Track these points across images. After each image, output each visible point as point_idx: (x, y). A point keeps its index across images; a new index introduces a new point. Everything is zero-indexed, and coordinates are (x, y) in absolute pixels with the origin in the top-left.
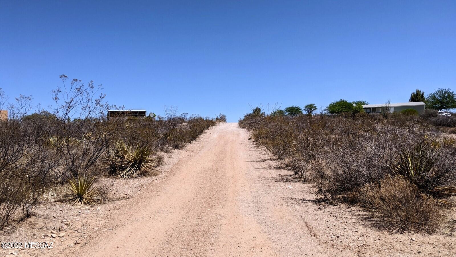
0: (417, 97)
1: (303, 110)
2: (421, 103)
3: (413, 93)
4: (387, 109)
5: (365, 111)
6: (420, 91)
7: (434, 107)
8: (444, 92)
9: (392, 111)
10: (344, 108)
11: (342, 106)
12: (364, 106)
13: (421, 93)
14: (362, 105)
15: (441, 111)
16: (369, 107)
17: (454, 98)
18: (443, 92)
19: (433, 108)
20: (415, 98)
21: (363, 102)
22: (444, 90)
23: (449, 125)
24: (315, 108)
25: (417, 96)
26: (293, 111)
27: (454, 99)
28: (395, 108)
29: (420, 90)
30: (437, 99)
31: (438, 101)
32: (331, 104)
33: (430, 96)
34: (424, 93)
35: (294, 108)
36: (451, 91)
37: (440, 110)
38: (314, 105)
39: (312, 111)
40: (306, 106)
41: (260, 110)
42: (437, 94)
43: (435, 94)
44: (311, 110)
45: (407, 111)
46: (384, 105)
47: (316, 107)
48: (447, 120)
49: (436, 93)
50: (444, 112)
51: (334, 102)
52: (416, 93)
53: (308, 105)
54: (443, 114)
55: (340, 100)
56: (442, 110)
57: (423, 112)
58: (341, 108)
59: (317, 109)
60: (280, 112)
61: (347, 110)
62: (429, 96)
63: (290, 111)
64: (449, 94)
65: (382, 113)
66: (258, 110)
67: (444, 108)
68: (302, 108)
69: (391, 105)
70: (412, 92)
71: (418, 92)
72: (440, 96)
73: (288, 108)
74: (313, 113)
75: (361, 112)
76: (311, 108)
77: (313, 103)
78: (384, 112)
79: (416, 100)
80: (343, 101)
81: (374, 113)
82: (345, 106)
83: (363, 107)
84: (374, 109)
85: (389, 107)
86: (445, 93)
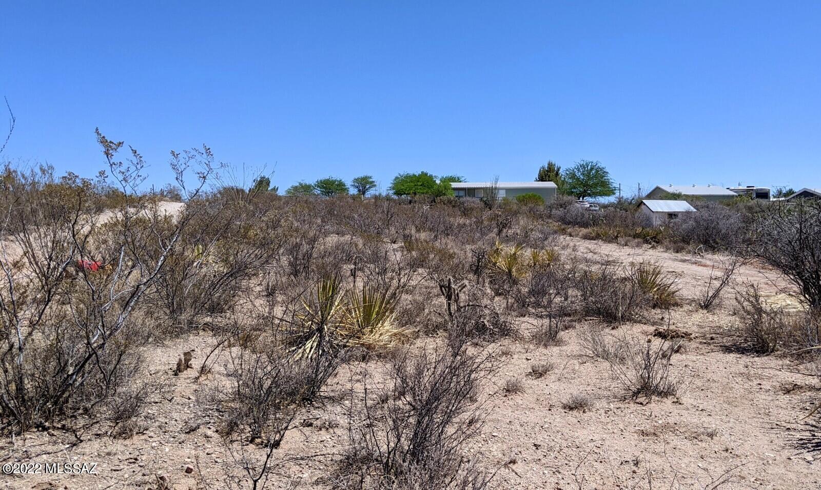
0: (547, 174)
1: (349, 187)
2: (551, 185)
3: (543, 168)
4: (492, 192)
5: (455, 194)
6: (555, 165)
7: (572, 192)
8: (589, 167)
9: (501, 195)
10: (419, 187)
11: (416, 183)
12: (454, 185)
13: (556, 169)
14: (451, 183)
15: (583, 199)
16: (462, 187)
17: (606, 178)
18: (587, 167)
19: (571, 193)
20: (546, 176)
21: (458, 178)
22: (590, 164)
23: (585, 225)
24: (372, 184)
25: (549, 173)
26: (330, 187)
27: (605, 179)
28: (508, 190)
29: (553, 163)
30: (578, 179)
31: (580, 183)
32: (397, 178)
33: (567, 172)
34: (560, 168)
35: (333, 182)
36: (601, 165)
37: (581, 198)
38: (370, 178)
39: (367, 189)
40: (356, 180)
41: (268, 183)
42: (579, 170)
43: (575, 170)
44: (365, 187)
45: (527, 197)
46: (488, 185)
47: (373, 182)
48: (583, 215)
49: (577, 167)
50: (587, 202)
51: (402, 174)
52: (548, 168)
53: (358, 178)
54: (585, 205)
55: (421, 173)
56: (585, 198)
57: (552, 200)
58: (415, 185)
59: (375, 186)
60: (306, 188)
61: (425, 190)
62: (565, 172)
63: (324, 188)
64: (597, 171)
65: (485, 199)
66: (263, 183)
67: (589, 195)
68: (348, 182)
69: (500, 184)
70: (541, 166)
71: (551, 166)
72: (583, 174)
73: (321, 181)
74: (369, 194)
75: (452, 196)
76: (364, 184)
77: (369, 175)
78: (488, 197)
79: (547, 180)
80: (426, 174)
81: (468, 198)
82: (421, 183)
83: (453, 187)
84: (471, 192)
85: (496, 188)
86: (592, 169)
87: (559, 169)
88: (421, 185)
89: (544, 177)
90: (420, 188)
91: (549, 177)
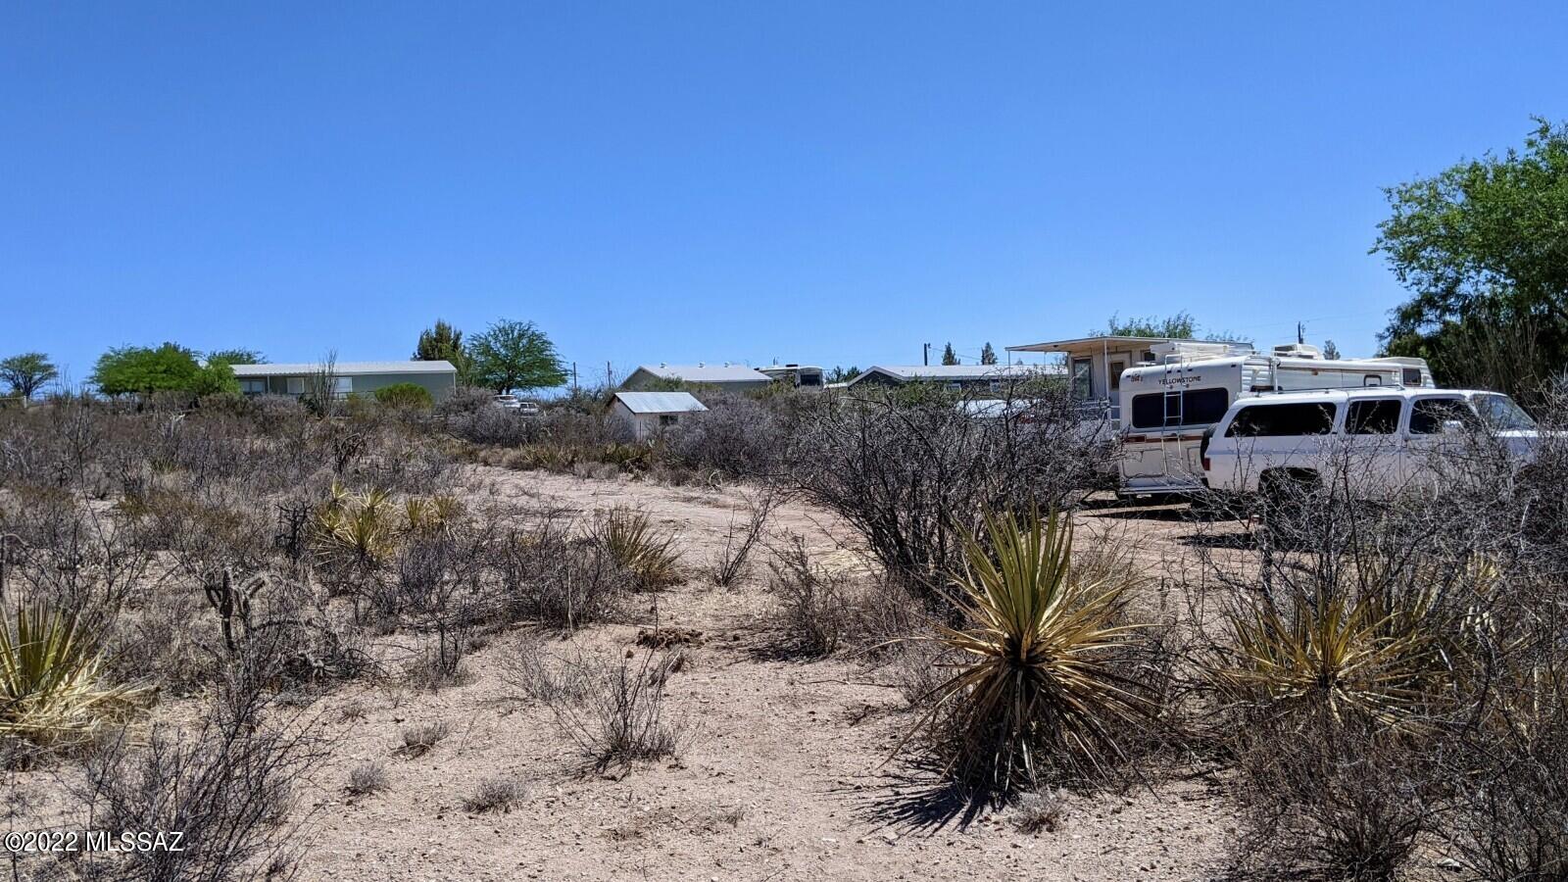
0: (436, 345)
2: (445, 366)
3: (427, 333)
4: (324, 383)
5: (242, 388)
6: (450, 328)
7: (487, 380)
8: (516, 334)
9: (344, 388)
10: (160, 376)
11: (151, 368)
12: (240, 370)
13: (452, 336)
14: (234, 366)
15: (508, 392)
16: (258, 373)
17: (548, 353)
18: (512, 332)
19: (483, 383)
20: (433, 350)
21: (248, 355)
22: (518, 327)
23: (514, 442)
24: (48, 372)
25: (439, 344)
27: (547, 355)
28: (357, 379)
29: (447, 325)
30: (496, 356)
31: (499, 362)
32: (106, 357)
33: (475, 342)
34: (461, 334)
36: (538, 329)
37: (504, 392)
38: (44, 357)
39: (35, 383)
40: (8, 364)
42: (496, 338)
43: (490, 338)
44: (31, 378)
45: (396, 391)
46: (315, 368)
47: (50, 366)
48: (508, 424)
49: (492, 333)
50: (515, 398)
51: (117, 348)
52: (437, 333)
53: (13, 360)
54: (511, 404)
55: (163, 346)
56: (511, 391)
57: (448, 395)
58: (151, 372)
59: (55, 374)
61: (175, 382)
62: (470, 342)
64: (531, 341)
65: (308, 397)
67: (519, 385)
69: (341, 367)
70: (423, 330)
71: (442, 330)
72: (505, 346)
74: (40, 393)
75: (237, 392)
76: (28, 371)
77: (39, 351)
78: (315, 393)
79: (437, 356)
80: (176, 349)
81: (272, 397)
82: (163, 368)
83: (237, 373)
84: (278, 383)
85: (331, 375)
86: (521, 336)
87: (458, 337)
88: (165, 372)
89: (430, 352)
90: (163, 378)
91: (440, 351)
